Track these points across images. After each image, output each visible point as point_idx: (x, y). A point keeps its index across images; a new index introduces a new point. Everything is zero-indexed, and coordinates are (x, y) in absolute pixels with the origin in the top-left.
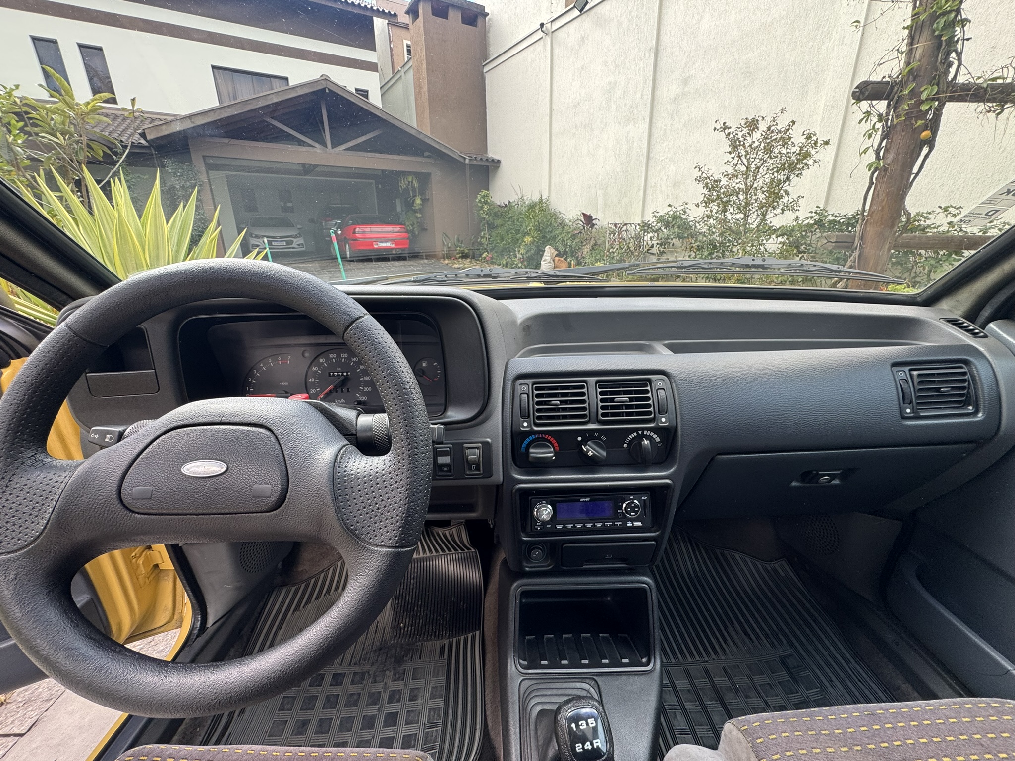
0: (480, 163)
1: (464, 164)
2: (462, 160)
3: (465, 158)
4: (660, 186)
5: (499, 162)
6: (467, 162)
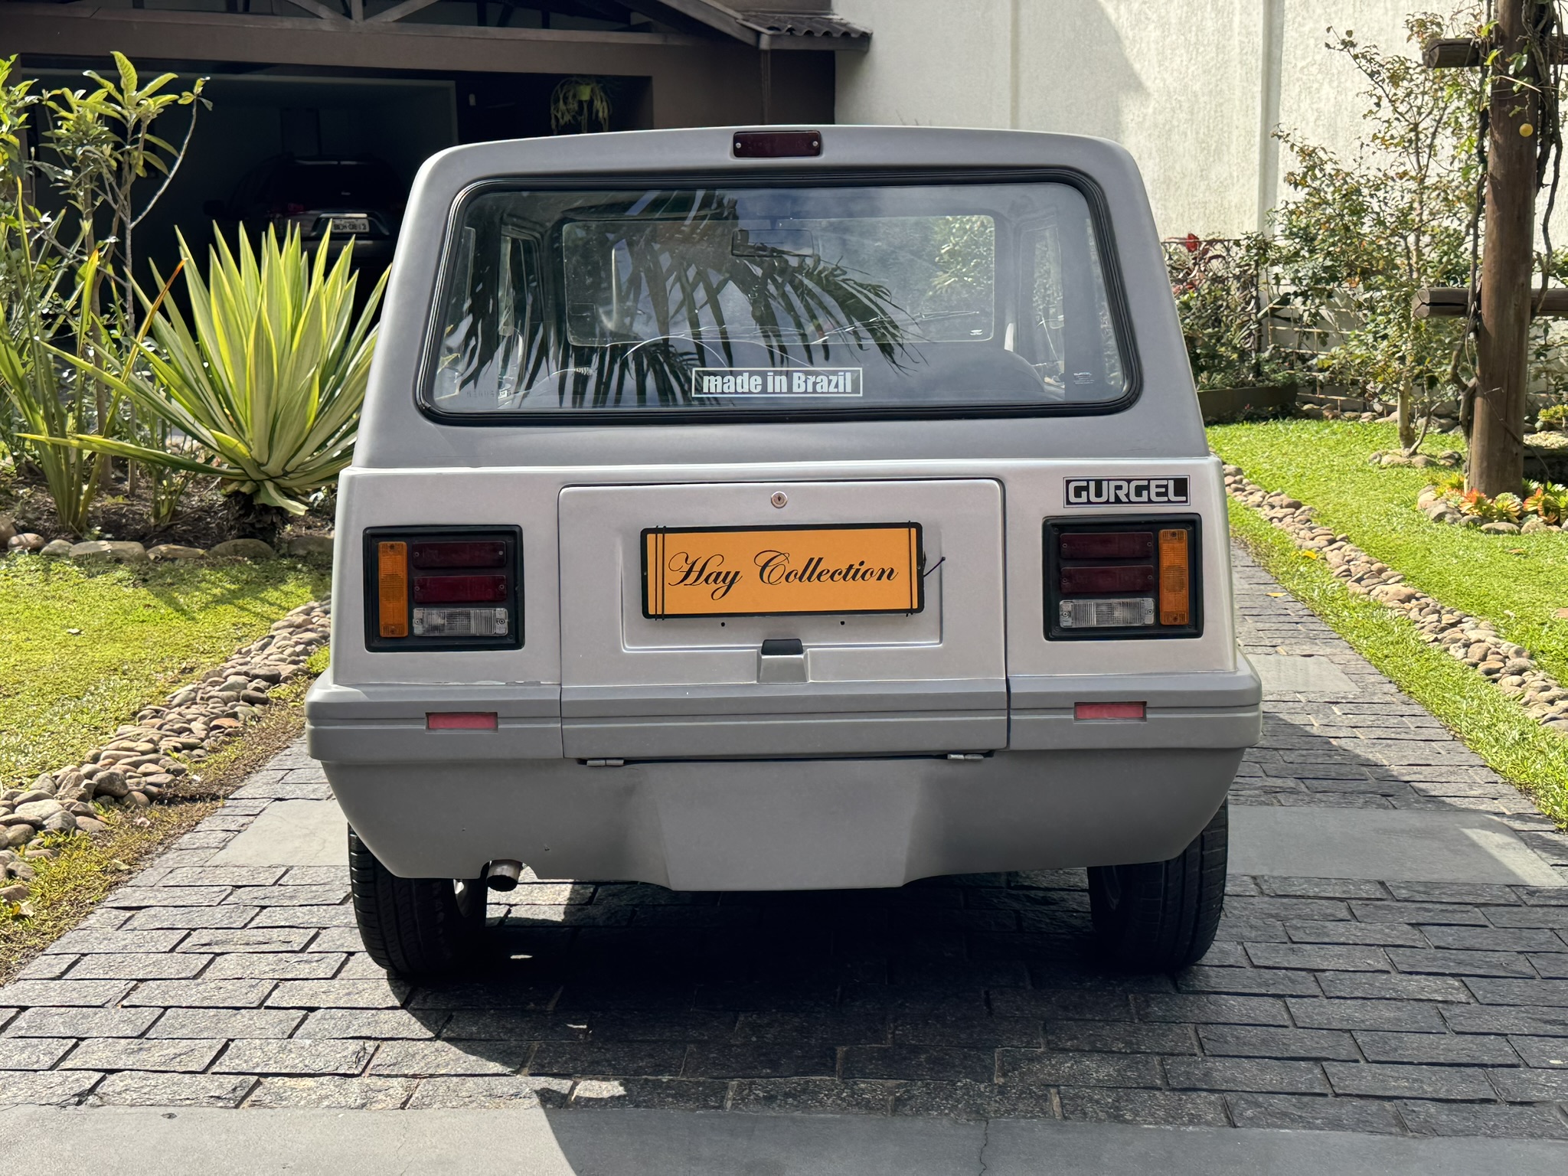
0: (804, 45)
1: (755, 50)
2: (749, 39)
3: (758, 34)
5: (865, 38)
6: (765, 43)
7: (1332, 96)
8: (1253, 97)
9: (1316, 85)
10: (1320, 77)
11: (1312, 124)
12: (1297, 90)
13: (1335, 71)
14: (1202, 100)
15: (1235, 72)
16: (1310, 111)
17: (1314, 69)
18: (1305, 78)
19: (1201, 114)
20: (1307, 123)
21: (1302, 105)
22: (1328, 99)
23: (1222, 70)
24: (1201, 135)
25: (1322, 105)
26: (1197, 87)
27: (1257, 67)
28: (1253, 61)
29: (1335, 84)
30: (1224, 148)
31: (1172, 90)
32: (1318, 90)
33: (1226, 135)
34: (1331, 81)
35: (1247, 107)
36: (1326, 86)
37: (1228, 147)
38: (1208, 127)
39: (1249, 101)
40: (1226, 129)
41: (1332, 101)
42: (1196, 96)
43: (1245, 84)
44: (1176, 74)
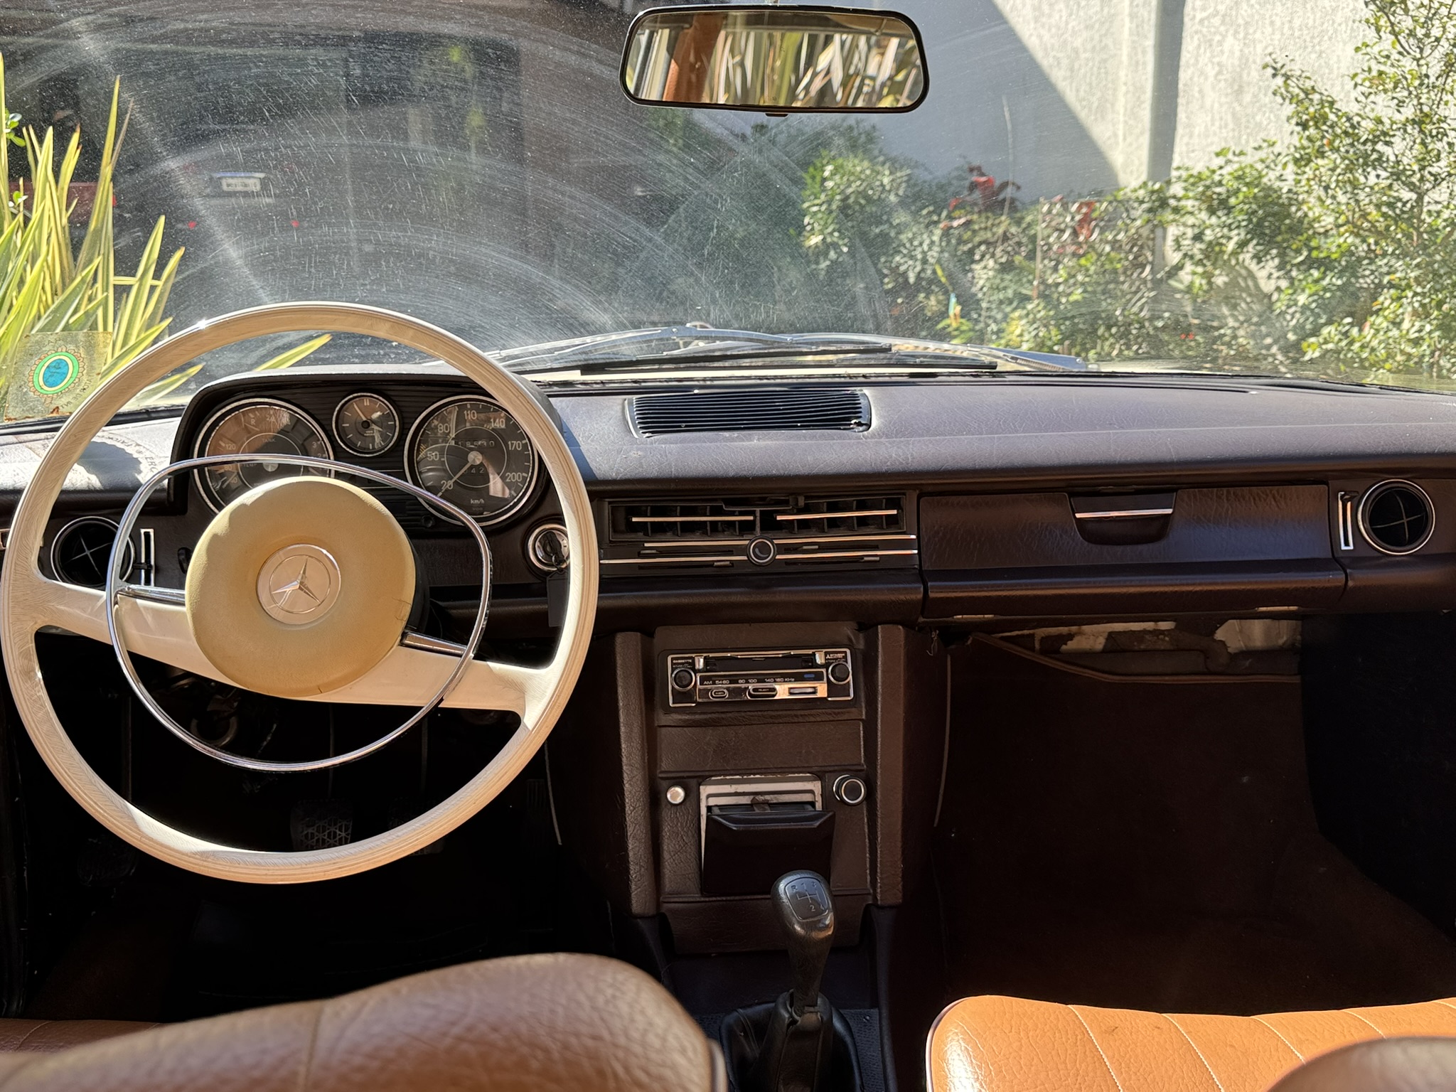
4: (1200, 91)
7: (1237, 49)
8: (1144, 52)
9: (1218, 38)
10: (1222, 29)
11: (1211, 79)
12: (1196, 42)
13: (1241, 21)
14: (1083, 56)
15: (1123, 26)
16: (1210, 65)
17: (1216, 21)
18: (1205, 30)
19: (1083, 71)
20: (1206, 79)
21: (1200, 59)
22: (1232, 52)
23: (1107, 25)
24: (1082, 93)
25: (1224, 59)
26: (1078, 42)
27: (1149, 20)
28: (1146, 14)
29: (1242, 35)
30: (1109, 105)
31: (1049, 46)
32: (1220, 43)
33: (1110, 92)
34: (1236, 32)
35: (1137, 63)
36: (1230, 40)
37: (1113, 105)
38: (1090, 84)
39: (1140, 56)
40: (1110, 85)
41: (1237, 54)
42: (1077, 53)
43: (1135, 38)
44: (1054, 30)
